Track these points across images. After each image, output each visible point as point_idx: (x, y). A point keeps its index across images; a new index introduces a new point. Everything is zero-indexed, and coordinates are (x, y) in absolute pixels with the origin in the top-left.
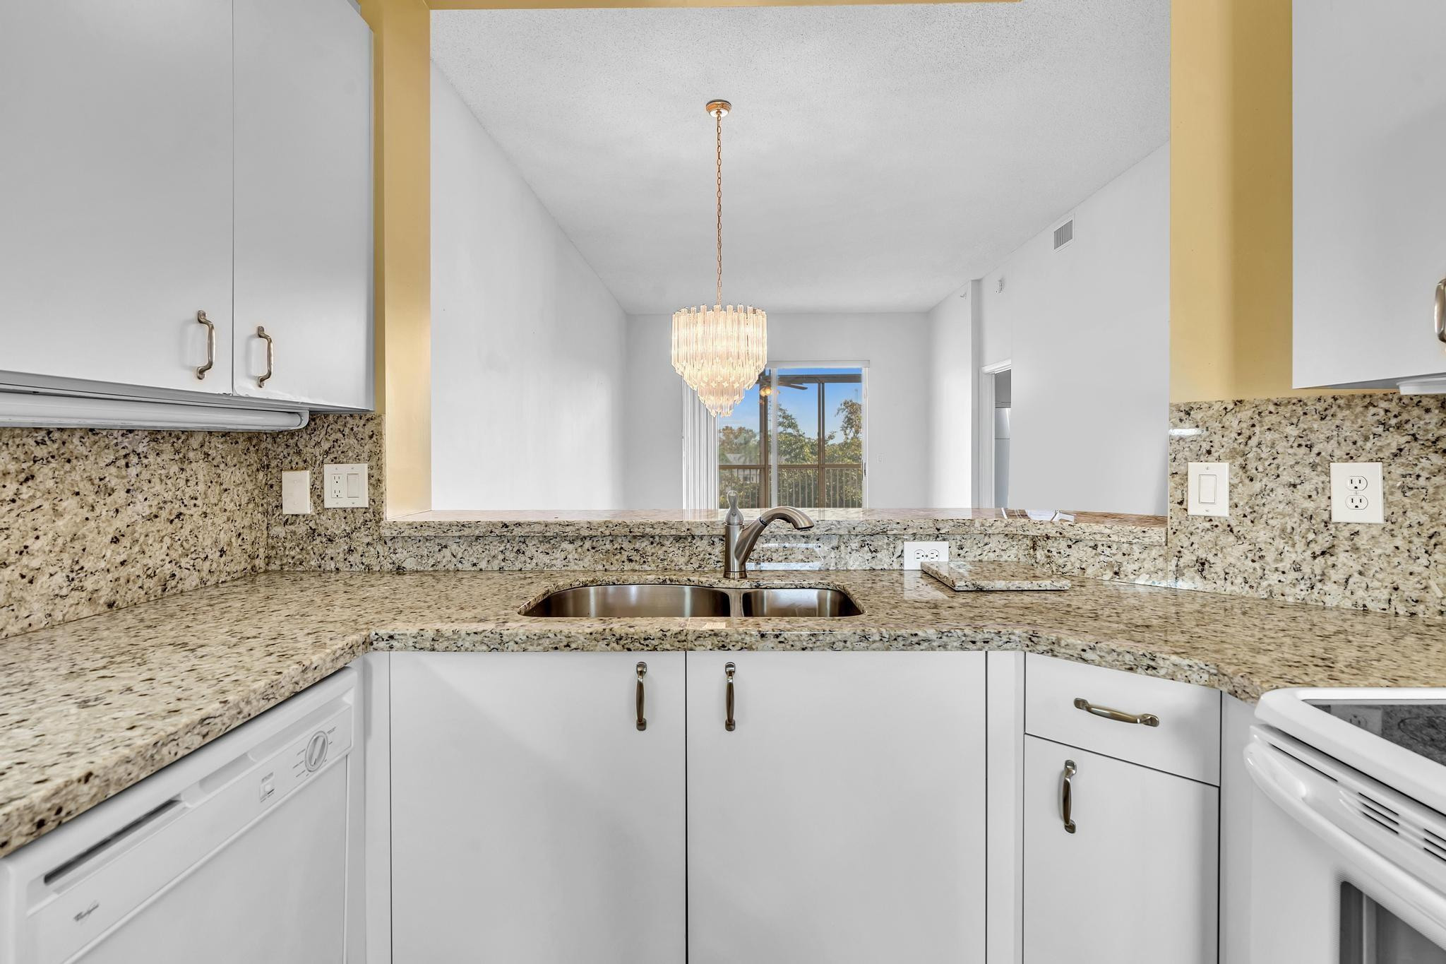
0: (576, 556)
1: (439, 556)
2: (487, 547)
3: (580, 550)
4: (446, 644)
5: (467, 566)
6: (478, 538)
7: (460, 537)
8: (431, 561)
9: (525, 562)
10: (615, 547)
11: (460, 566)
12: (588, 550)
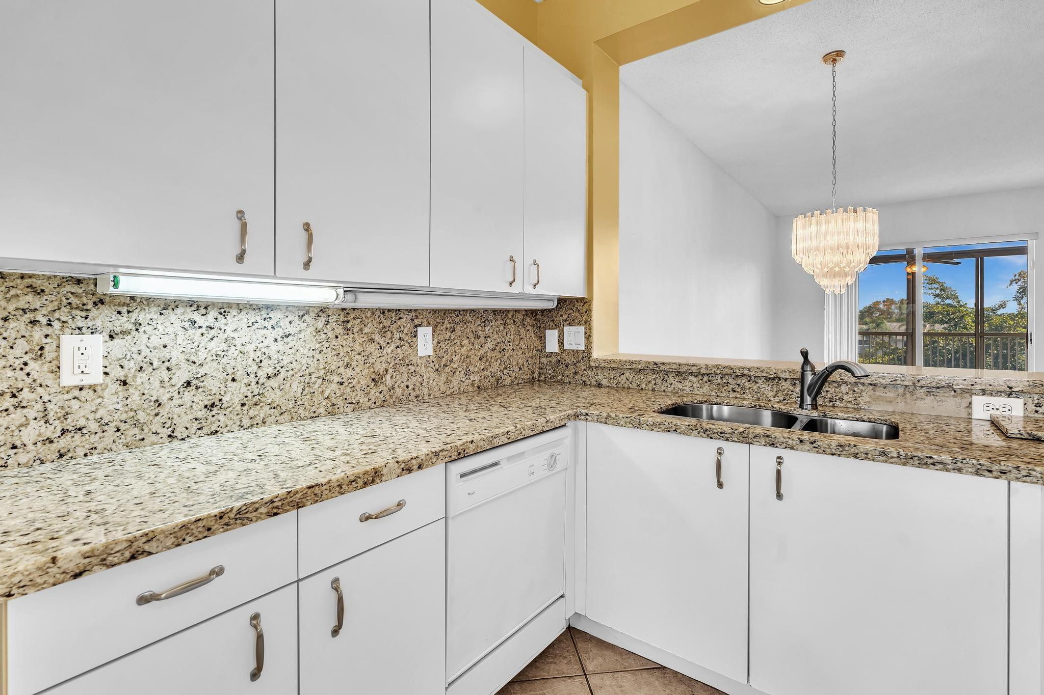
0: (698, 385)
1: (620, 379)
2: (646, 376)
3: (701, 382)
4: (612, 421)
5: (634, 386)
6: (640, 370)
7: (631, 369)
8: (616, 382)
9: (667, 386)
10: (724, 381)
11: (630, 385)
12: (706, 382)
